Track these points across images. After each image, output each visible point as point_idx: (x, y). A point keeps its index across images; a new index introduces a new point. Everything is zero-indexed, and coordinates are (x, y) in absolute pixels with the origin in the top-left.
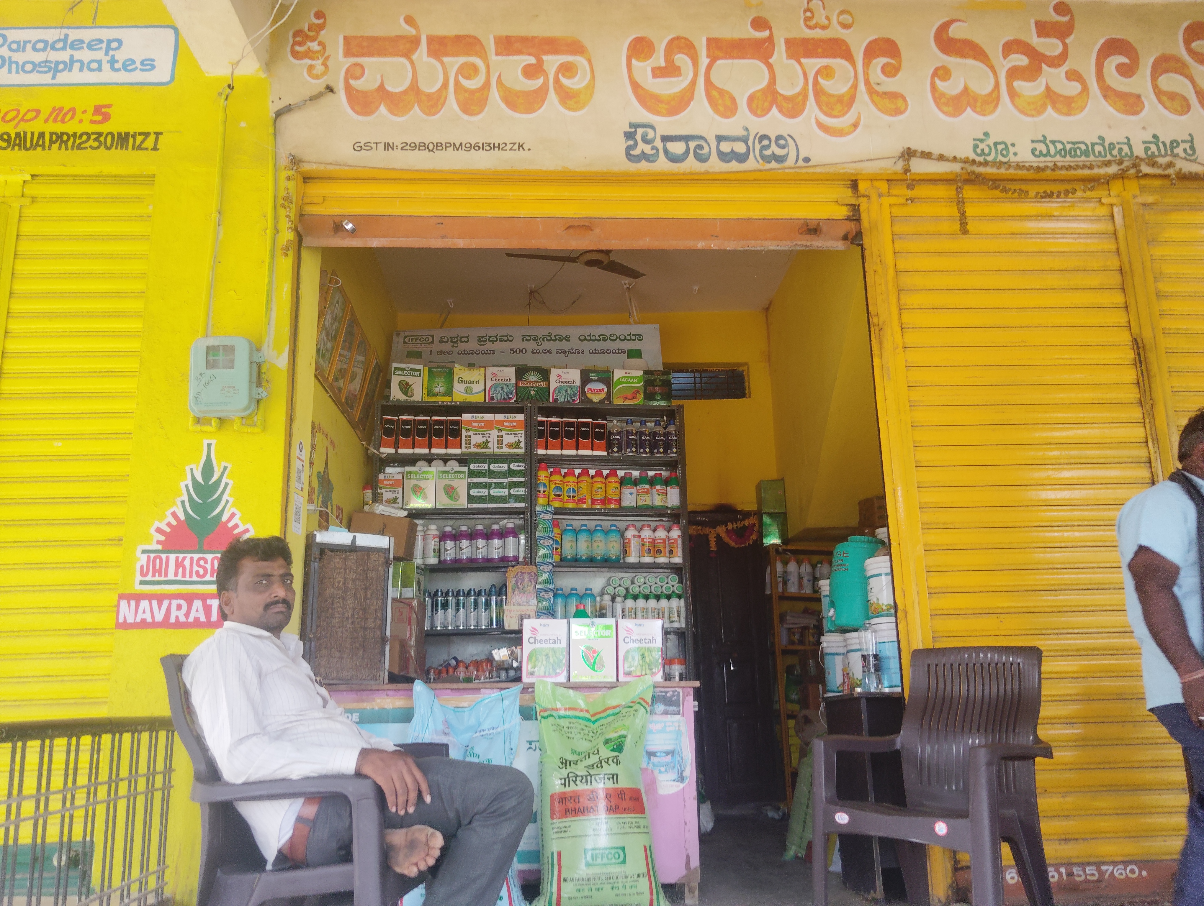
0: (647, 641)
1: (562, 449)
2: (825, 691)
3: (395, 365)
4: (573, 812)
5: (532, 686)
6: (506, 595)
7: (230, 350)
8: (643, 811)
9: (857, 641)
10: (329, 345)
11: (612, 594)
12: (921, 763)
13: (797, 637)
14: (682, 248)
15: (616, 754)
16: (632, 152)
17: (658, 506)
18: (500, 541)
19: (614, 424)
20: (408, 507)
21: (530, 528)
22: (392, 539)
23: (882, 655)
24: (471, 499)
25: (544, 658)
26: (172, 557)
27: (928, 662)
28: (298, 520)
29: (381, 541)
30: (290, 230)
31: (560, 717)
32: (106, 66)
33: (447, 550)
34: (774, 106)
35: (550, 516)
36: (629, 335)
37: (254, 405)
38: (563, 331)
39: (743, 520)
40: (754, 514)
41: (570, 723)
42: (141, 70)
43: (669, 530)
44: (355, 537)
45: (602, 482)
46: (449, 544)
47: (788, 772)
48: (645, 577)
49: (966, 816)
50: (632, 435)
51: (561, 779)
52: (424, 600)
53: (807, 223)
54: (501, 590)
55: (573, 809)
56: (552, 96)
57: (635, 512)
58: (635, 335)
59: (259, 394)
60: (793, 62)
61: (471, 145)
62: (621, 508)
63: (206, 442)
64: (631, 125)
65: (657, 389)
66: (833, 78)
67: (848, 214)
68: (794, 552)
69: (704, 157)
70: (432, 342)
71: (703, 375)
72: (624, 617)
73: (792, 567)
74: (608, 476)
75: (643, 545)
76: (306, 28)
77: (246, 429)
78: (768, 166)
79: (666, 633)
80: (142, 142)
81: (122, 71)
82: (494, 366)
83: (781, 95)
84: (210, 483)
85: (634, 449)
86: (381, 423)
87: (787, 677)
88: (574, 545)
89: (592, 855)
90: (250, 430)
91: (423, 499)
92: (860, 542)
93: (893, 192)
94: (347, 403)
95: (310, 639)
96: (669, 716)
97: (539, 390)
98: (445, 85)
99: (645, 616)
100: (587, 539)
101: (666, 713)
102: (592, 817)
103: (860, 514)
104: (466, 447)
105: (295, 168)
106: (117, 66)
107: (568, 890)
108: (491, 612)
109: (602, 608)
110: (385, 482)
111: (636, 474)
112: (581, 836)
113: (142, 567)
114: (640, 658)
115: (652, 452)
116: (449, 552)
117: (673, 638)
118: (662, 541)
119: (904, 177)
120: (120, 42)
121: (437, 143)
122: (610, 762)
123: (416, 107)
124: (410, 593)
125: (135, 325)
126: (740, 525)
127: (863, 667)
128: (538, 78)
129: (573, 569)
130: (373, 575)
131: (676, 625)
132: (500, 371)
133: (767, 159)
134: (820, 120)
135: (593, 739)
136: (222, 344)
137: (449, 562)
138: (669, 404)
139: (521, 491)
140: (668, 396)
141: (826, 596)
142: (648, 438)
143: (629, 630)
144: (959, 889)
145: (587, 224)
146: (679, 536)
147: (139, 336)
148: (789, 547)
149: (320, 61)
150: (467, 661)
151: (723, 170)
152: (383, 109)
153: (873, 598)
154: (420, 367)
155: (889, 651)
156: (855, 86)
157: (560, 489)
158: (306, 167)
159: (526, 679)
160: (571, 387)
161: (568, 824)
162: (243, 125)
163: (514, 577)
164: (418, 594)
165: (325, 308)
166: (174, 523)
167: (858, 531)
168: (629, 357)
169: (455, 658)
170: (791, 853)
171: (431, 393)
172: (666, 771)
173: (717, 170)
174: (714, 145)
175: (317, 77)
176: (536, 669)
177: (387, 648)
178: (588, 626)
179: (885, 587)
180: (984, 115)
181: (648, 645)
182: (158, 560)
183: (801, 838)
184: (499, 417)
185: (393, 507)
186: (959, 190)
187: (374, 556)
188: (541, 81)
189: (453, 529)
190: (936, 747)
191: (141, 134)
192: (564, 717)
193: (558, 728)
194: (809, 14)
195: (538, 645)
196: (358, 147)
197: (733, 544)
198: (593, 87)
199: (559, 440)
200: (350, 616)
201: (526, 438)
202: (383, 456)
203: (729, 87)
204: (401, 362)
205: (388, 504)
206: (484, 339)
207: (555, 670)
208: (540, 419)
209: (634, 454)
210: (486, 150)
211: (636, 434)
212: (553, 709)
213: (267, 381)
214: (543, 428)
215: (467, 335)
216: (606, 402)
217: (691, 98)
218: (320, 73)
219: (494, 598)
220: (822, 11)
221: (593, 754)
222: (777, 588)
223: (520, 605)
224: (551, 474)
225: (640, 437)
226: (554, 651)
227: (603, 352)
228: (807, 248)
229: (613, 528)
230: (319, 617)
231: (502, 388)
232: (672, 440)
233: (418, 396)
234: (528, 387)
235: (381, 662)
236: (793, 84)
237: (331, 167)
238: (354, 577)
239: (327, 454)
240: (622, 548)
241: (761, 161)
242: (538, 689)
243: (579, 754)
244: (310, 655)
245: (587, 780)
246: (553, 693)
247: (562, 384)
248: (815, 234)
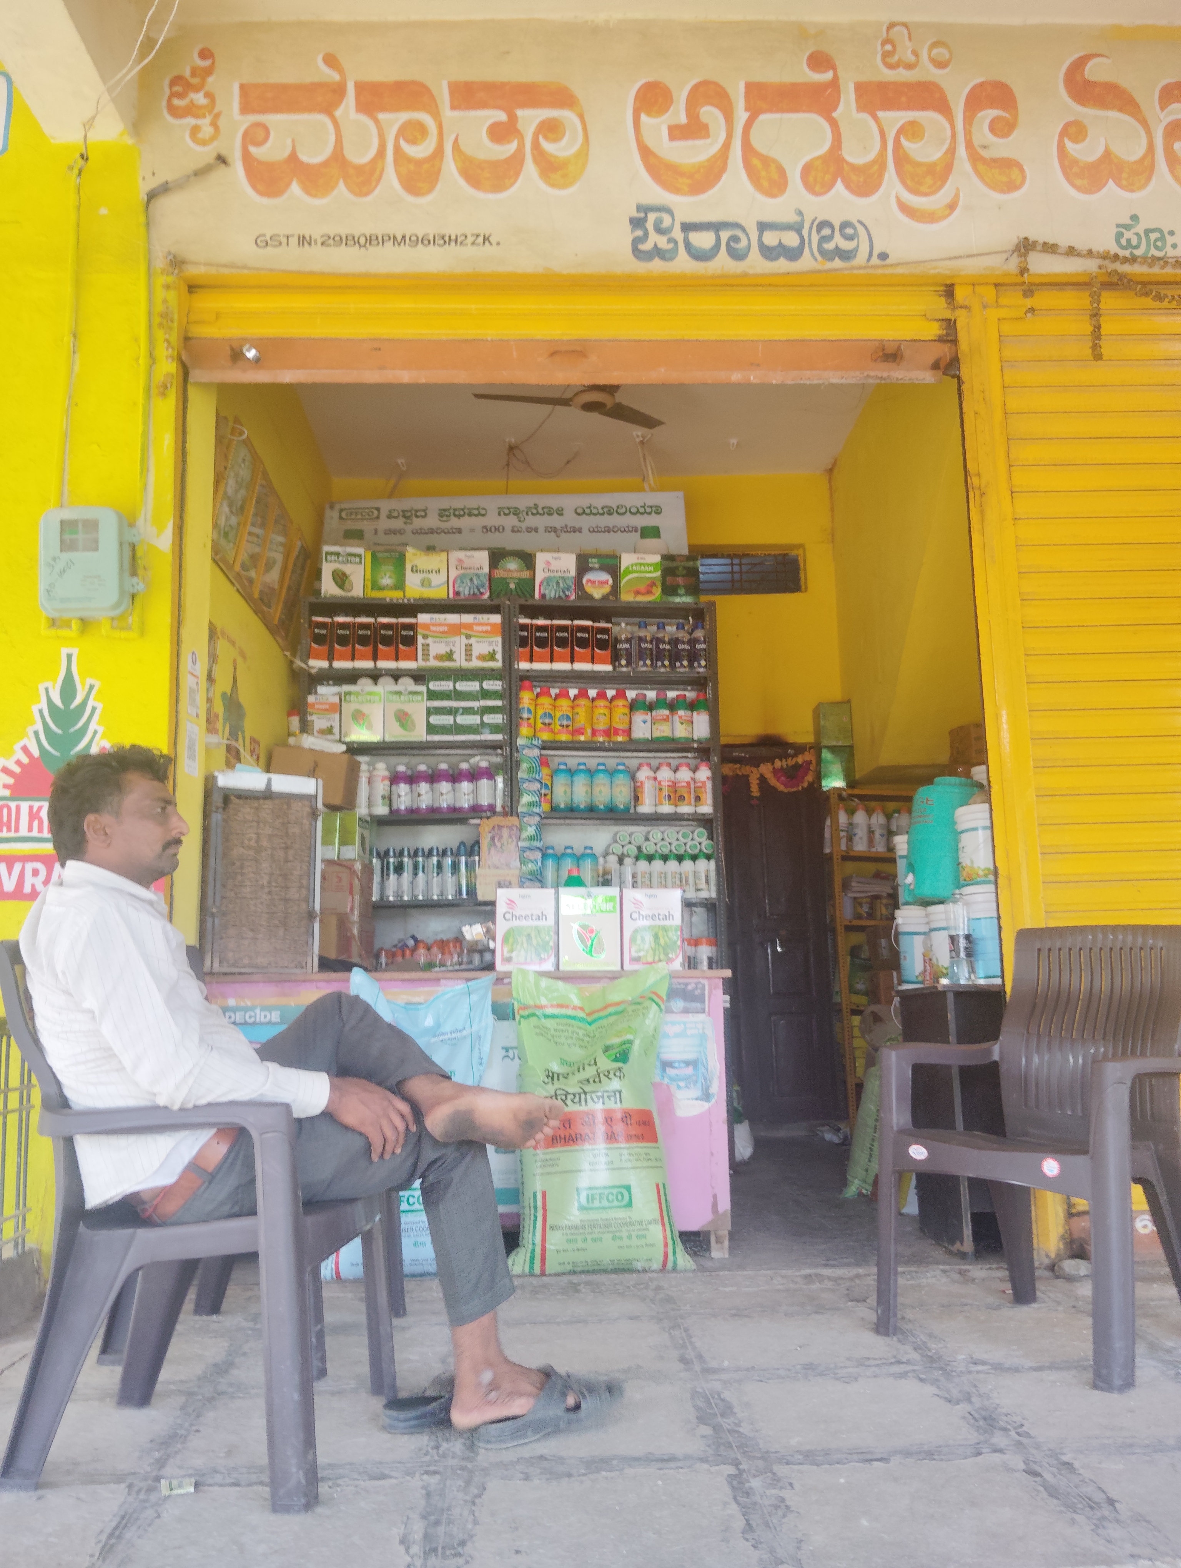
0: (661, 918)
1: (552, 661)
2: (901, 982)
3: (326, 548)
4: (563, 1141)
5: (508, 976)
6: (479, 855)
7: (92, 525)
8: (655, 1140)
9: (943, 916)
10: (234, 520)
11: (620, 853)
12: (1026, 1078)
13: (865, 909)
14: (710, 382)
15: (620, 1065)
16: (642, 247)
17: (681, 738)
18: (471, 785)
19: (622, 629)
20: (348, 739)
21: (510, 768)
22: (320, 782)
23: (975, 935)
24: (432, 729)
25: (524, 939)
26: (25, 806)
27: (1038, 945)
28: (192, 757)
29: (305, 785)
30: (170, 360)
31: (546, 1016)
33: (400, 797)
34: (839, 180)
35: (536, 752)
36: (643, 507)
37: (127, 600)
38: (553, 502)
39: (795, 755)
40: (810, 748)
41: (558, 1024)
43: (695, 770)
44: (269, 781)
45: (605, 707)
46: (403, 788)
47: (851, 1082)
48: (663, 833)
49: (1086, 1152)
50: (646, 642)
52: (371, 862)
53: (884, 346)
54: (472, 849)
55: (562, 1136)
56: (530, 168)
57: (651, 747)
58: (651, 507)
59: (133, 586)
60: (866, 116)
61: (417, 237)
62: (632, 741)
63: (64, 651)
64: (639, 208)
65: (680, 580)
66: (922, 139)
67: (941, 332)
68: (862, 798)
69: (741, 253)
70: (378, 517)
71: (744, 561)
72: (635, 885)
73: (860, 817)
74: (613, 698)
75: (661, 790)
76: (187, 73)
77: (117, 634)
78: (829, 265)
79: (688, 904)
82: (461, 549)
83: (848, 163)
84: (72, 707)
85: (648, 662)
86: (310, 626)
87: (852, 960)
88: (569, 791)
89: (588, 1196)
90: (124, 634)
91: (367, 729)
92: (950, 784)
93: (1003, 301)
94: (261, 600)
95: (213, 915)
96: (690, 1015)
97: (520, 583)
98: (381, 153)
99: (663, 882)
100: (586, 782)
101: (686, 1011)
102: (587, 1146)
103: (952, 747)
104: (423, 660)
105: (176, 271)
107: (554, 1241)
108: (459, 877)
109: (606, 873)
110: (317, 707)
111: (651, 695)
112: (572, 1171)
114: (652, 939)
115: (672, 666)
117: (701, 912)
118: (685, 784)
119: (1019, 280)
121: (370, 236)
122: (611, 1075)
123: (341, 185)
124: (351, 852)
126: (791, 762)
127: (951, 951)
128: (509, 142)
129: (567, 821)
130: (296, 830)
131: (704, 895)
132: (469, 557)
133: (827, 255)
134: (903, 200)
135: (589, 1046)
136: (81, 518)
137: (403, 812)
138: (696, 601)
139: (497, 719)
140: (694, 590)
141: (902, 857)
142: (667, 646)
143: (637, 903)
144: (1072, 1241)
145: (578, 349)
146: (708, 778)
148: (857, 791)
149: (208, 120)
150: (430, 941)
151: (767, 271)
152: (295, 188)
153: (965, 861)
154: (360, 550)
155: (986, 932)
156: (952, 151)
157: (550, 716)
158: (192, 271)
159: (500, 966)
160: (564, 579)
161: (555, 1156)
162: (104, 211)
163: (490, 832)
164: (362, 853)
165: (226, 468)
166: (25, 760)
167: (948, 770)
168: (643, 536)
169: (413, 937)
170: (852, 1191)
171: (375, 586)
172: (686, 1087)
173: (759, 270)
174: (754, 235)
175: (204, 143)
176: (514, 954)
177: (317, 926)
178: (583, 897)
179: (982, 846)
180: (1132, 191)
181: (662, 923)
182: (5, 810)
183: (867, 1170)
184: (467, 618)
185: (327, 740)
186: (1096, 298)
187: (296, 806)
188: (513, 146)
189: (408, 768)
190: (1046, 1057)
192: (552, 1016)
193: (542, 1031)
194: (888, 47)
195: (516, 923)
196: (263, 242)
197: (781, 788)
198: (587, 155)
199: (548, 650)
200: (266, 883)
201: (503, 647)
202: (313, 671)
203: (775, 153)
204: (336, 544)
205: (320, 735)
206: (447, 513)
207: (539, 955)
208: (523, 621)
209: (649, 669)
210: (439, 245)
211: (651, 642)
212: (536, 1007)
213: (145, 568)
214: (526, 634)
215: (424, 508)
216: (611, 598)
217: (723, 169)
218: (207, 137)
219: (463, 859)
220: (908, 43)
221: (589, 1065)
222: (839, 845)
223: (497, 868)
224: (538, 696)
225: (657, 646)
226: (538, 930)
227: (608, 530)
228: (883, 382)
229: (621, 767)
230: (224, 886)
231: (471, 580)
232: (700, 650)
233: (358, 590)
234: (506, 578)
235: (308, 944)
236: (865, 148)
237: (226, 271)
238: (270, 832)
239: (235, 668)
240: (633, 794)
241: (819, 258)
242: (516, 979)
243: (570, 1064)
244: (213, 934)
245: (580, 1098)
246: (537, 985)
247: (552, 575)
248: (895, 361)
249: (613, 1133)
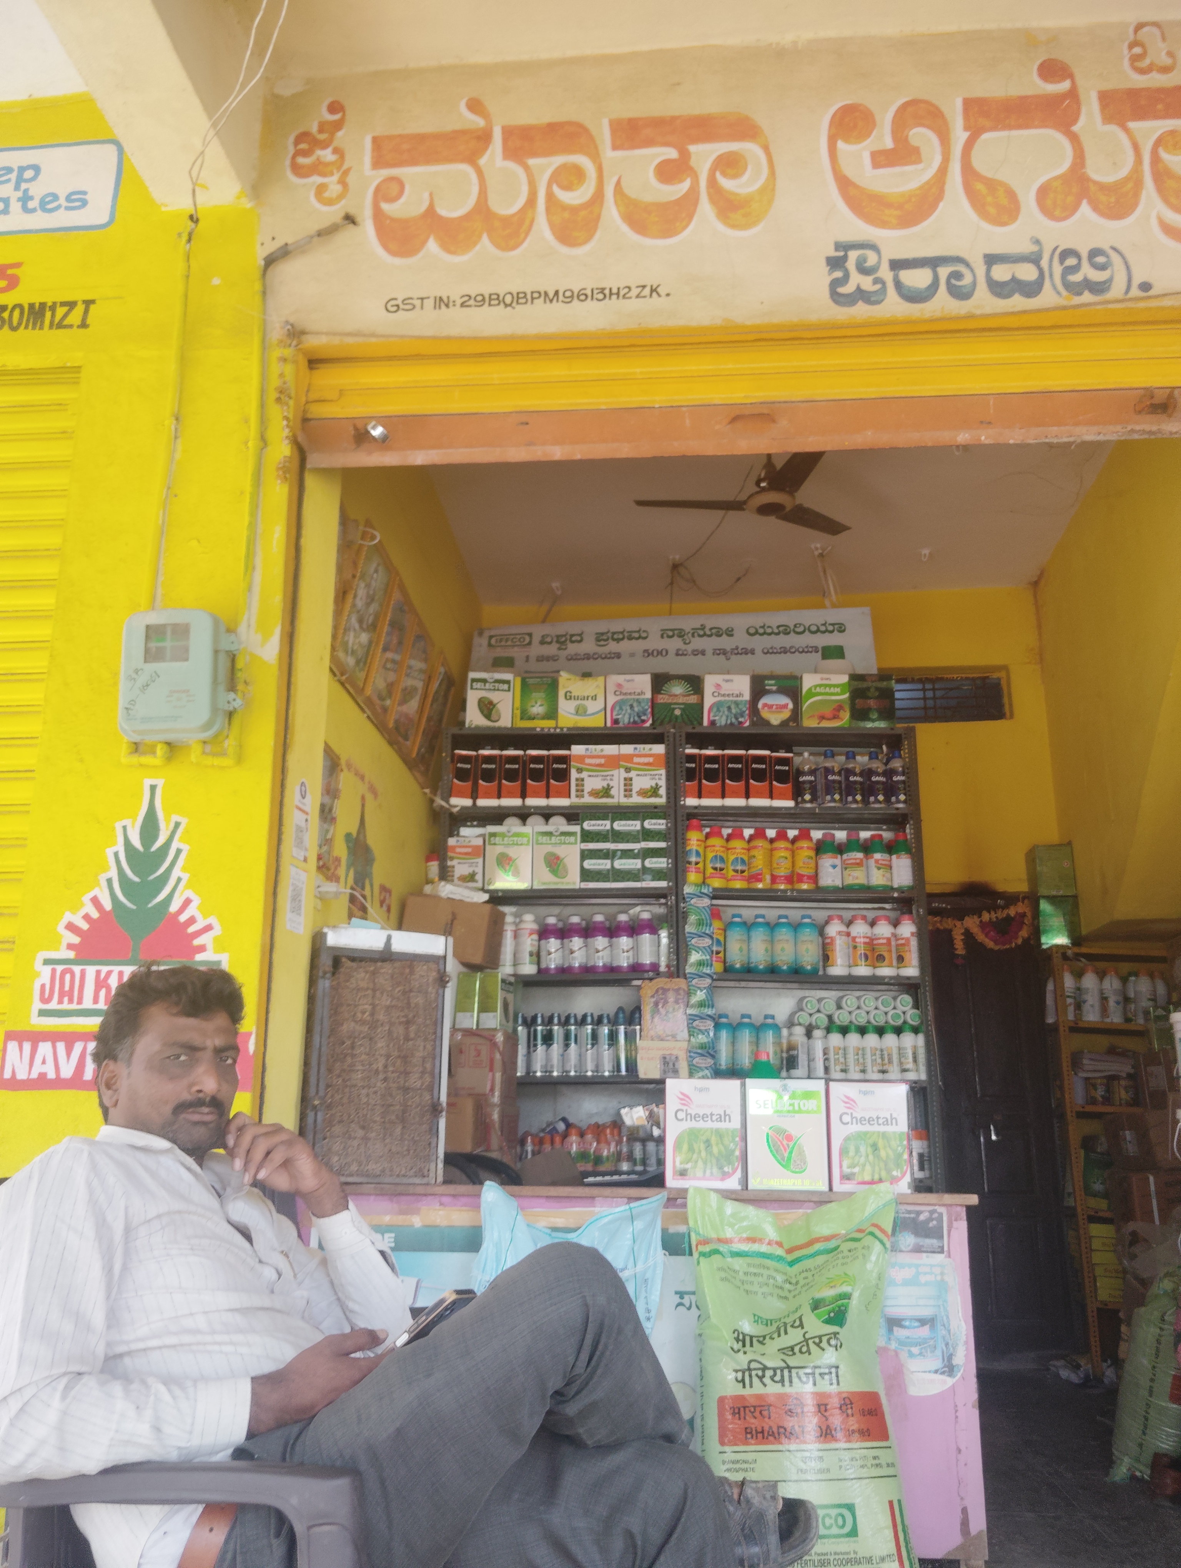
0: (881, 1121)
1: (723, 797)
3: (472, 675)
4: (760, 1436)
5: (682, 1193)
6: (640, 1025)
7: (182, 631)
8: (885, 1436)
11: (807, 1024)
13: (1100, 1092)
14: (930, 444)
15: (835, 1328)
16: (841, 290)
17: (878, 886)
18: (630, 940)
19: (805, 759)
20: (492, 887)
21: (676, 921)
22: (451, 940)
24: (586, 875)
25: (702, 1146)
26: (91, 971)
28: (296, 910)
29: (432, 944)
30: (286, 442)
31: (734, 1255)
32: (16, 206)
33: (550, 954)
34: (1085, 202)
35: (706, 902)
36: (824, 625)
37: (220, 721)
38: (723, 622)
39: (1006, 906)
40: (1025, 898)
41: (749, 1265)
42: (67, 208)
43: (896, 924)
44: (389, 938)
45: (787, 849)
46: (553, 944)
48: (858, 999)
50: (834, 773)
51: (736, 1371)
52: (515, 1031)
53: (1150, 395)
54: (632, 1016)
55: (759, 1429)
56: (705, 208)
57: (842, 896)
58: (833, 625)
59: (229, 702)
60: (1114, 128)
61: (573, 292)
62: (818, 889)
63: (148, 782)
64: (838, 246)
65: (872, 703)
68: (1091, 957)
69: (964, 291)
70: (530, 643)
71: (937, 686)
73: (1089, 981)
74: (796, 839)
75: (855, 947)
76: (314, 129)
77: (210, 761)
78: (1077, 300)
80: (66, 315)
81: (39, 212)
82: (618, 673)
83: (1096, 183)
84: (153, 849)
85: (837, 797)
86: (452, 761)
87: (1086, 1155)
88: (745, 947)
90: (217, 761)
91: (513, 875)
94: (397, 728)
95: (315, 1108)
96: (924, 1255)
97: (687, 708)
98: (531, 201)
100: (765, 938)
101: (918, 1249)
104: (577, 796)
105: (294, 343)
106: (31, 205)
108: (617, 1050)
110: (458, 850)
111: (841, 835)
113: (43, 986)
114: (870, 1151)
115: (865, 801)
116: (553, 956)
118: (884, 941)
120: (37, 169)
121: (518, 293)
122: (824, 1344)
123: (485, 239)
124: (493, 1020)
125: (45, 600)
126: (1001, 914)
128: (681, 181)
129: (743, 984)
130: (419, 1000)
132: (628, 681)
133: (1075, 289)
134: (1166, 220)
135: (790, 1296)
136: (170, 622)
137: (552, 972)
138: (892, 726)
139: (661, 863)
140: (888, 713)
142: (858, 779)
143: (849, 1101)
145: (765, 411)
146: (912, 934)
147: (51, 616)
148: (1084, 950)
149: (335, 178)
150: (584, 1125)
151: (999, 310)
152: (432, 246)
154: (510, 677)
157: (722, 860)
158: (312, 342)
159: (671, 1181)
160: (737, 704)
161: (750, 1457)
162: (216, 281)
163: (653, 996)
164: (504, 1021)
166: (95, 915)
168: (825, 657)
169: (564, 1120)
170: (1121, 1471)
171: (525, 715)
172: (921, 1354)
173: (988, 310)
174: (980, 270)
175: (330, 202)
176: (689, 1166)
177: (442, 1123)
178: (776, 1092)
181: (882, 1129)
182: (68, 977)
183: (1141, 1445)
184: (627, 749)
185: (468, 888)
187: (421, 969)
188: (686, 185)
189: (559, 920)
191: (63, 304)
192: (741, 1254)
193: (728, 1276)
194: (1137, 50)
195: (692, 1124)
196: (393, 306)
197: (990, 944)
198: (773, 190)
199: (719, 783)
200: (381, 1068)
201: (668, 780)
202: (455, 810)
203: (1003, 175)
204: (485, 671)
205: (460, 883)
206: (605, 637)
207: (721, 1168)
208: (689, 751)
209: (837, 805)
210: (598, 300)
211: (839, 773)
212: (720, 1240)
213: (245, 682)
214: (693, 765)
215: (580, 632)
216: (791, 724)
217: (940, 196)
218: (334, 195)
219: (622, 1029)
220: (1161, 44)
221: (792, 1326)
222: (1066, 1014)
223: (662, 1040)
224: (708, 836)
225: (847, 778)
226: (719, 1134)
227: (784, 651)
228: (1153, 437)
229: (807, 920)
230: (330, 1071)
231: (632, 706)
232: (898, 782)
233: (506, 720)
234: (671, 704)
235: (431, 1146)
236: (1115, 164)
237: (350, 340)
238: (388, 1003)
239: (363, 806)
240: (821, 952)
241: (1064, 293)
242: (693, 1202)
243: (768, 1323)
244: (315, 1133)
245: (782, 1376)
246: (720, 1210)
247: (722, 699)
248: (1165, 412)
249: (828, 1427)
